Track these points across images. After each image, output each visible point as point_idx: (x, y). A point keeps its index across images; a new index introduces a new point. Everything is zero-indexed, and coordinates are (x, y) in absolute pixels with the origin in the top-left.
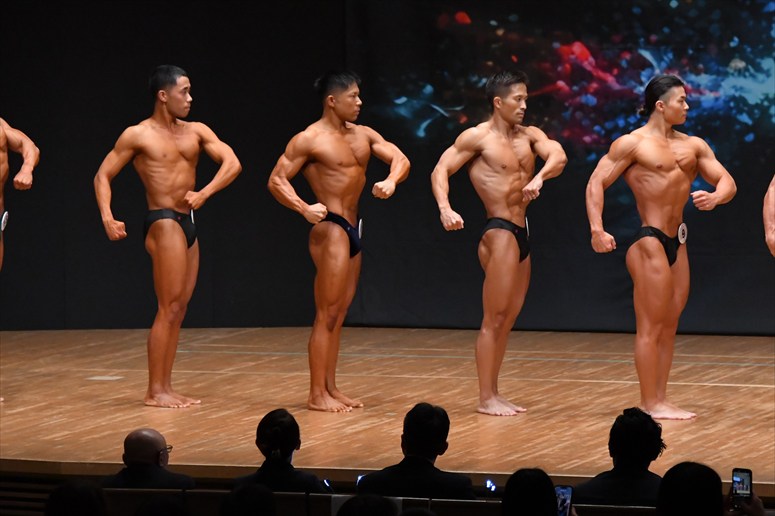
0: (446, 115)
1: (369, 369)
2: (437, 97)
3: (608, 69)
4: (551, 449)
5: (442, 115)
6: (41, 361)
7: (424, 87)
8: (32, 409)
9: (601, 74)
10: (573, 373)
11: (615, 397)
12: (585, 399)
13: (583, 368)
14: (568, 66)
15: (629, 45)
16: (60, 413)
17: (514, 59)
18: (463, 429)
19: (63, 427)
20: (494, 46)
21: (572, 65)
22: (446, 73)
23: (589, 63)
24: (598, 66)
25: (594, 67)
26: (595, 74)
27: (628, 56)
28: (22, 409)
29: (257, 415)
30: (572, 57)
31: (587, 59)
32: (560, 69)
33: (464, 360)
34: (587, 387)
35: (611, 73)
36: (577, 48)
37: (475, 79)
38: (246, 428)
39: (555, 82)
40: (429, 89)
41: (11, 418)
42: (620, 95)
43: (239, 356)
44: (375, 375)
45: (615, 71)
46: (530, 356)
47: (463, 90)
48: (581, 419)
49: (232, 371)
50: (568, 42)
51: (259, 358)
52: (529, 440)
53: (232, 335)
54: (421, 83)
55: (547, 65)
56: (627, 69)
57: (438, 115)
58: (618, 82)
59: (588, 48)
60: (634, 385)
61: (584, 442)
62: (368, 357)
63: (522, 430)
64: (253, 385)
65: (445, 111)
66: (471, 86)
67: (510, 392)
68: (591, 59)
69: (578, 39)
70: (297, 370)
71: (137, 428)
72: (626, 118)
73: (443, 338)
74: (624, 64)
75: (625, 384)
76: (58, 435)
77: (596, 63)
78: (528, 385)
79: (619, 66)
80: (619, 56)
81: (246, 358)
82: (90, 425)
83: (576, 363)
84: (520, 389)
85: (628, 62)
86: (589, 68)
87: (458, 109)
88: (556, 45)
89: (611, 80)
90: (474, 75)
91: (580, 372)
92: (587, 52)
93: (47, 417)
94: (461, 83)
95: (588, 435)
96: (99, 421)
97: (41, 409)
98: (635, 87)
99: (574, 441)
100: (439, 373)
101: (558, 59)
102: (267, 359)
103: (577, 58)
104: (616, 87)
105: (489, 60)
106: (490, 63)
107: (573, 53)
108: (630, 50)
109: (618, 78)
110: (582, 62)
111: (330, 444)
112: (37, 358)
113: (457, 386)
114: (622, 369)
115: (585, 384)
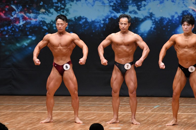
11: (6, 116)
15: (8, 3)
27: (8, 7)
35: (2, 12)
42: (5, 19)
45: (4, 12)
56: (8, 11)
58: (4, 15)
60: (12, 112)
72: (7, 27)
74: (6, 10)
79: (5, 10)
80: (5, 7)
85: (8, 9)
89: (2, 15)
98: (10, 17)
104: (4, 17)
108: (8, 5)
109: (5, 14)
114: (8, 107)
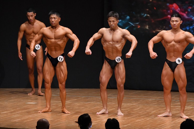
0: (133, 25)
1: (111, 102)
2: (131, 20)
3: (184, 12)
4: (167, 127)
5: (132, 25)
6: (12, 98)
7: (127, 17)
8: (9, 112)
9: (182, 13)
10: (174, 104)
12: (177, 112)
13: (177, 103)
14: (171, 11)
15: (191, 4)
16: (18, 113)
17: (155, 8)
18: (139, 121)
19: (18, 118)
20: (149, 4)
21: (173, 10)
22: (134, 13)
23: (178, 10)
24: (181, 11)
25: (179, 11)
26: (180, 13)
27: (190, 8)
28: (6, 112)
29: (77, 115)
30: (173, 8)
31: (177, 9)
32: (169, 12)
33: (141, 99)
34: (178, 108)
35: (185, 13)
36: (175, 5)
37: (143, 14)
38: (74, 119)
39: (167, 16)
40: (128, 17)
41: (3, 115)
42: (188, 20)
43: (72, 97)
44: (113, 103)
45: (186, 13)
46: (161, 99)
47: (139, 18)
48: (176, 118)
49: (70, 101)
50: (172, 3)
51: (78, 98)
52: (160, 124)
53: (70, 91)
54: (126, 16)
55: (165, 10)
56: (190, 12)
57: (131, 25)
58: (187, 16)
59: (178, 5)
60: (192, 108)
61: (177, 125)
62: (111, 98)
63: (158, 121)
64: (76, 106)
65: (133, 24)
66: (141, 17)
67: (154, 110)
68: (179, 9)
69: (175, 3)
70: (89, 102)
71: (41, 118)
72: (189, 27)
73: (134, 92)
74: (189, 10)
75: (190, 108)
76: (17, 120)
77: (180, 10)
78: (160, 108)
79: (187, 11)
80: (188, 8)
81: (74, 98)
82: (27, 117)
83: (174, 101)
84: (157, 109)
85: (190, 10)
86: (178, 11)
87: (137, 23)
88: (168, 4)
89: (185, 15)
90: (143, 13)
91: (176, 104)
92: (178, 7)
93: (13, 115)
94: (139, 15)
95: (178, 123)
96: (29, 116)
97: (12, 112)
98: (192, 17)
99: (174, 125)
100: (133, 103)
101: (169, 9)
102: (80, 98)
103: (174, 8)
104: (187, 17)
105: (147, 9)
106: (148, 10)
107: (173, 7)
108: (191, 6)
109: (187, 15)
110: (176, 10)
111: (99, 124)
112: (11, 97)
113: (138, 107)
114: (189, 103)
115: (177, 107)
